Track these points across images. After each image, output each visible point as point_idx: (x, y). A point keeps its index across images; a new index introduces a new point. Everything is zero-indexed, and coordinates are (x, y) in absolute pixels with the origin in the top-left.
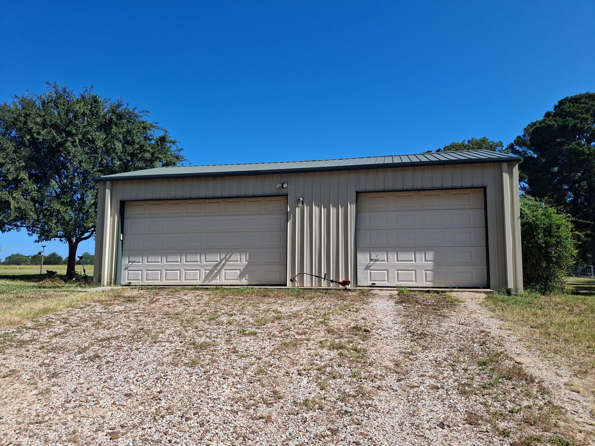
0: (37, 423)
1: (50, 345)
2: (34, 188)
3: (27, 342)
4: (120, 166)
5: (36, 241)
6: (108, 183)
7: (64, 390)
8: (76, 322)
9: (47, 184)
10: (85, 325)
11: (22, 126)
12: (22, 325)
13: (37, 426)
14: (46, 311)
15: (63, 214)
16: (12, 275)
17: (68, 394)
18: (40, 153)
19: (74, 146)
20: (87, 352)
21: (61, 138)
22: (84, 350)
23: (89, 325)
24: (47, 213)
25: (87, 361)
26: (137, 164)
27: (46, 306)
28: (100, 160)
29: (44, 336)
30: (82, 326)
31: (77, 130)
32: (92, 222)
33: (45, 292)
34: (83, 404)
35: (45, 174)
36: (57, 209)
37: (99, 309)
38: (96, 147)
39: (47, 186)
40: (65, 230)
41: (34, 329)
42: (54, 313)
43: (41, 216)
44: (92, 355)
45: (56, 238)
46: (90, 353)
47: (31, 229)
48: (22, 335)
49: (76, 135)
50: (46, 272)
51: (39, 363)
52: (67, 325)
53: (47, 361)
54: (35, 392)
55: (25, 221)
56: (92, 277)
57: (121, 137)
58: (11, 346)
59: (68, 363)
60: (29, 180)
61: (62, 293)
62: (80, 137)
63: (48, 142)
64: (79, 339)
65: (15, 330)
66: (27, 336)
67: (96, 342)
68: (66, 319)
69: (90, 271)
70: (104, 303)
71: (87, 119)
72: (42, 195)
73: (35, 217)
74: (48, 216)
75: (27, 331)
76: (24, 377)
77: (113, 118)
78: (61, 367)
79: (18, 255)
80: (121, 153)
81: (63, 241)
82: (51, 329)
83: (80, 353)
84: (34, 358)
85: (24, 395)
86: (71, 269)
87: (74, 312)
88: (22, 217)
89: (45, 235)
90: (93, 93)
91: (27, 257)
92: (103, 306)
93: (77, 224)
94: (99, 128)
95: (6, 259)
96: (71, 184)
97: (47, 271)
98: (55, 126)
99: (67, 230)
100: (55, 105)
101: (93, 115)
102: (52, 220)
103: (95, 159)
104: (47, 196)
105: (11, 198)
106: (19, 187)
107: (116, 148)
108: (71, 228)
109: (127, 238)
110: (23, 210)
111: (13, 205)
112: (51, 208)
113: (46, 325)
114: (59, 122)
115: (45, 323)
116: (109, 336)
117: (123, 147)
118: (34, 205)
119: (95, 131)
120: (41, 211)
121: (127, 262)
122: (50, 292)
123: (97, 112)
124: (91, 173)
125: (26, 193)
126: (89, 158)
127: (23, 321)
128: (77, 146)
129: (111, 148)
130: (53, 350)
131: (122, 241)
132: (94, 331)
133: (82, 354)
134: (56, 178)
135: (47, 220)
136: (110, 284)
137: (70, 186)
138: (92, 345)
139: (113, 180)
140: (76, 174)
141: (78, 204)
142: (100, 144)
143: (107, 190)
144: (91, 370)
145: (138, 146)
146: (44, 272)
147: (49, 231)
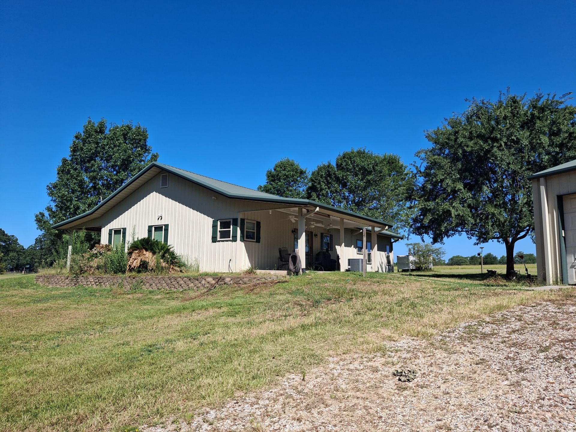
0: (516, 412)
1: (511, 340)
2: (469, 196)
3: (488, 335)
4: (549, 160)
5: (475, 244)
6: (542, 180)
7: (535, 386)
8: (531, 320)
9: (480, 190)
10: (541, 323)
11: (453, 143)
12: (482, 320)
13: (517, 415)
14: (500, 308)
15: (498, 216)
16: (458, 274)
17: (539, 390)
18: (471, 164)
19: (500, 150)
20: (549, 351)
21: (487, 146)
22: (546, 349)
23: (545, 324)
24: (483, 216)
25: (552, 360)
26: (568, 154)
27: (499, 303)
28: (527, 158)
29: (503, 331)
30: (538, 324)
31: (500, 135)
32: (527, 221)
33: (494, 290)
34: (559, 404)
35: (477, 181)
36: (492, 213)
37: (552, 308)
38: (522, 146)
39: (480, 192)
40: (501, 231)
41: (492, 323)
42: (508, 310)
43: (478, 220)
44: (555, 355)
45: (493, 240)
46: (553, 353)
47: (470, 233)
48: (483, 328)
49: (501, 139)
50: (487, 272)
51: (505, 356)
52: (523, 322)
53: (511, 355)
54: (506, 382)
55: (465, 226)
56: (536, 276)
57: (546, 129)
58: (476, 337)
59: (532, 360)
60: (464, 189)
61: (511, 291)
62: (505, 140)
63: (476, 153)
64: (538, 337)
65: (476, 323)
66: (487, 330)
67: (557, 342)
68: (520, 316)
69: (533, 269)
70: (556, 302)
71: (509, 121)
72: (477, 201)
73: (472, 221)
74: (484, 219)
75: (487, 325)
76: (494, 367)
77: (535, 114)
78: (526, 363)
79: (458, 257)
80: (548, 146)
81: (500, 241)
82: (508, 325)
83: (542, 351)
84: (499, 350)
85: (497, 383)
86: (510, 268)
87: (526, 311)
88: (462, 222)
89: (483, 237)
90: (511, 95)
91: (465, 258)
92: (556, 306)
93: (512, 225)
94: (522, 127)
95: (449, 260)
96: (502, 187)
97: (488, 270)
98: (480, 136)
99: (503, 230)
100: (476, 117)
101: (514, 116)
102: (488, 223)
103: (522, 158)
104: (481, 201)
105: (451, 208)
106: (456, 197)
107: (542, 143)
108: (507, 229)
109: (570, 234)
110: (463, 216)
111: (454, 213)
112: (486, 211)
113: (502, 321)
114: (483, 131)
115: (501, 319)
116: (570, 337)
117: (550, 139)
118: (471, 211)
119: (518, 131)
120: (478, 216)
121: (573, 259)
122: (499, 290)
123: (518, 112)
124: (520, 173)
125: (463, 201)
126: (516, 159)
127: (481, 315)
128: (503, 150)
129: (538, 143)
130: (514, 345)
131: (564, 237)
132: (551, 330)
133: (545, 353)
134: (487, 184)
135: (484, 223)
136: (556, 283)
137: (501, 189)
138: (554, 345)
139: (546, 176)
140: (504, 177)
141: (510, 205)
142: (525, 142)
143: (541, 187)
144: (558, 370)
145: (567, 135)
146: (485, 271)
147: (487, 233)
